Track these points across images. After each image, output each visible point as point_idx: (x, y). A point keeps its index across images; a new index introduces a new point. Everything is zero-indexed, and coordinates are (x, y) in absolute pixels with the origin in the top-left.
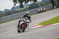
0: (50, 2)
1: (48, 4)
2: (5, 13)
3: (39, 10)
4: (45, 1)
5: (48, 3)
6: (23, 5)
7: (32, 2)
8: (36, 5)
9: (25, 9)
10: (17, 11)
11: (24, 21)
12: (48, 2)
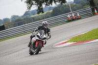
0: (87, 4)
1: (84, 7)
2: (13, 22)
3: (69, 16)
4: (80, 2)
5: (84, 5)
6: (42, 8)
7: (57, 3)
8: (65, 8)
9: (46, 14)
10: (33, 18)
11: (38, 36)
12: (85, 3)
